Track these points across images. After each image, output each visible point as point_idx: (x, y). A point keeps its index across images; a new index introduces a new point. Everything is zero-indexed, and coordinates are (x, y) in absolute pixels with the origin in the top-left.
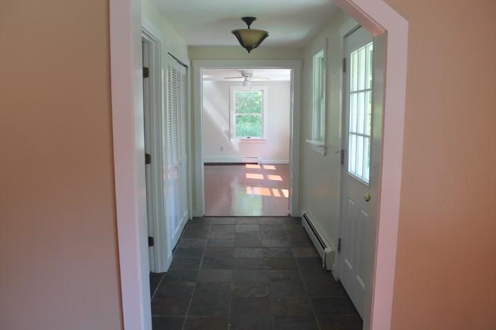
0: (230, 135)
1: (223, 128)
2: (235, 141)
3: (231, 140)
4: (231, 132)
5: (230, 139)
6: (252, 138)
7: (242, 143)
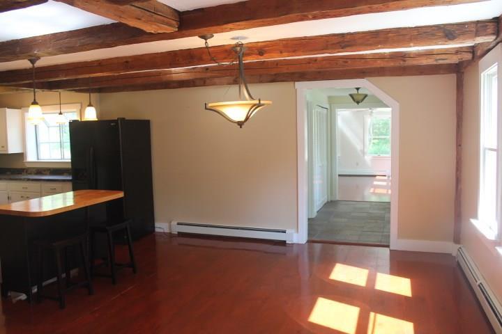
0: (364, 153)
1: (359, 147)
2: (368, 158)
3: (366, 157)
4: (365, 150)
5: (364, 156)
6: (382, 155)
7: (374, 159)
